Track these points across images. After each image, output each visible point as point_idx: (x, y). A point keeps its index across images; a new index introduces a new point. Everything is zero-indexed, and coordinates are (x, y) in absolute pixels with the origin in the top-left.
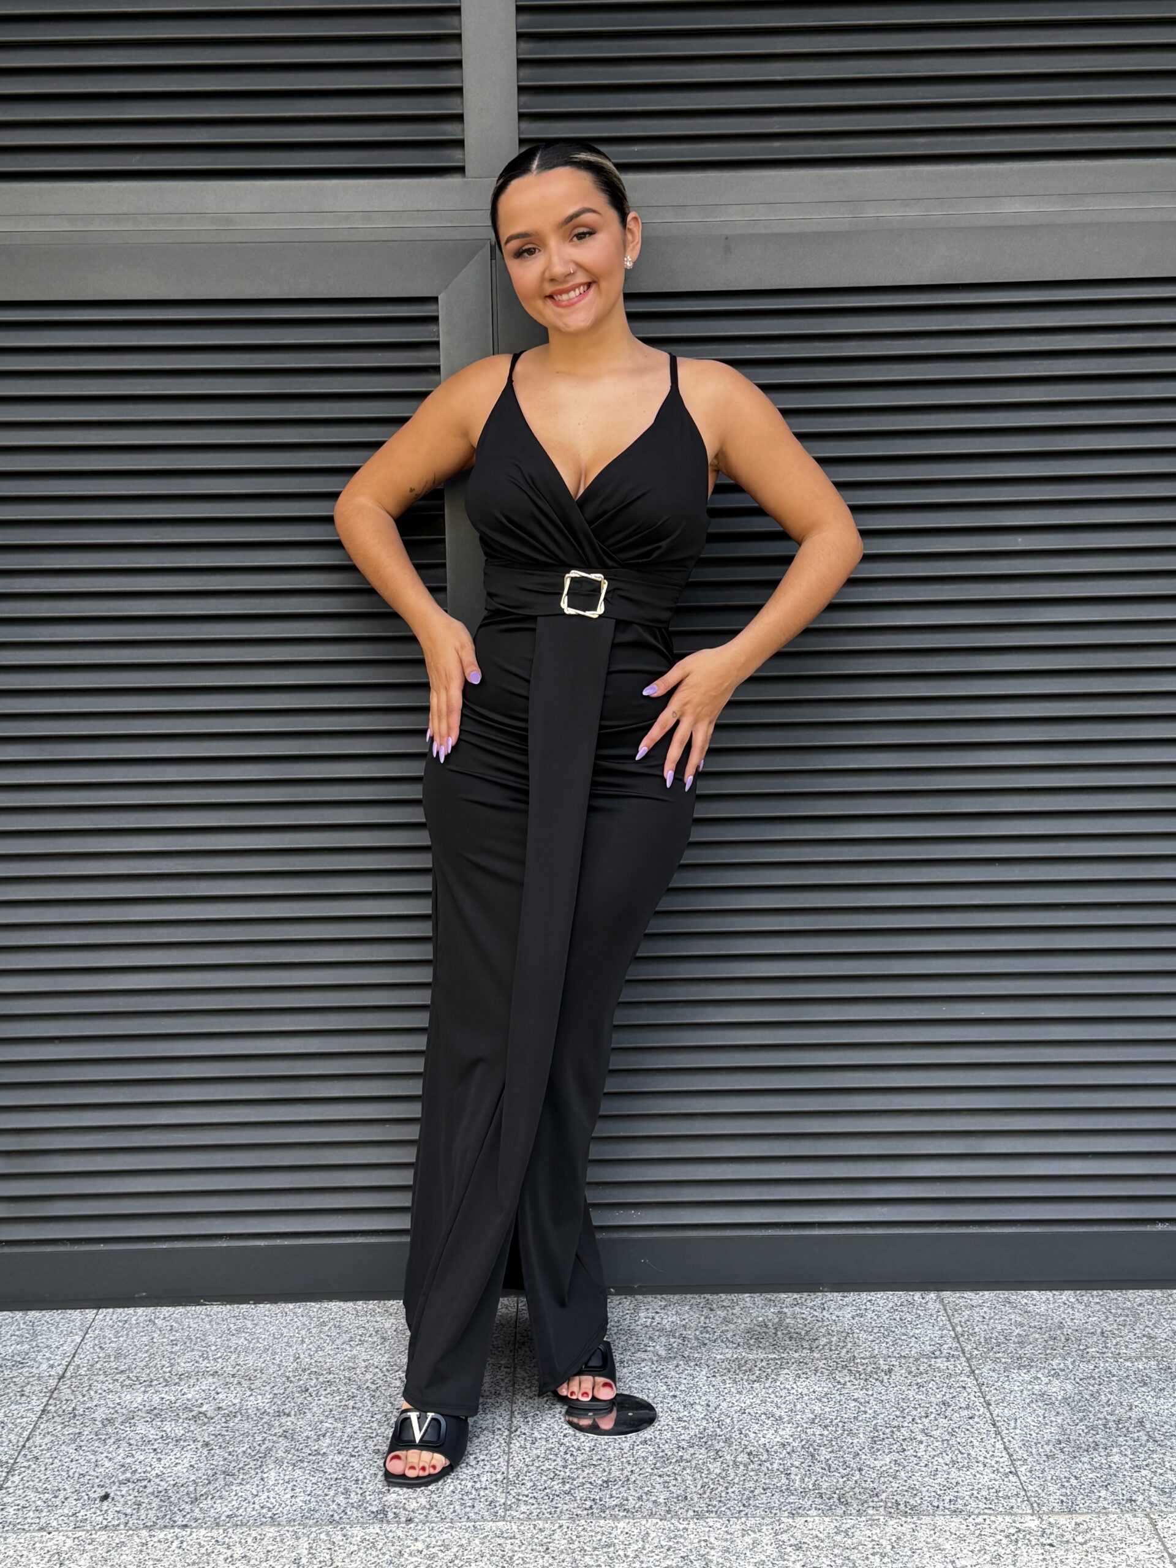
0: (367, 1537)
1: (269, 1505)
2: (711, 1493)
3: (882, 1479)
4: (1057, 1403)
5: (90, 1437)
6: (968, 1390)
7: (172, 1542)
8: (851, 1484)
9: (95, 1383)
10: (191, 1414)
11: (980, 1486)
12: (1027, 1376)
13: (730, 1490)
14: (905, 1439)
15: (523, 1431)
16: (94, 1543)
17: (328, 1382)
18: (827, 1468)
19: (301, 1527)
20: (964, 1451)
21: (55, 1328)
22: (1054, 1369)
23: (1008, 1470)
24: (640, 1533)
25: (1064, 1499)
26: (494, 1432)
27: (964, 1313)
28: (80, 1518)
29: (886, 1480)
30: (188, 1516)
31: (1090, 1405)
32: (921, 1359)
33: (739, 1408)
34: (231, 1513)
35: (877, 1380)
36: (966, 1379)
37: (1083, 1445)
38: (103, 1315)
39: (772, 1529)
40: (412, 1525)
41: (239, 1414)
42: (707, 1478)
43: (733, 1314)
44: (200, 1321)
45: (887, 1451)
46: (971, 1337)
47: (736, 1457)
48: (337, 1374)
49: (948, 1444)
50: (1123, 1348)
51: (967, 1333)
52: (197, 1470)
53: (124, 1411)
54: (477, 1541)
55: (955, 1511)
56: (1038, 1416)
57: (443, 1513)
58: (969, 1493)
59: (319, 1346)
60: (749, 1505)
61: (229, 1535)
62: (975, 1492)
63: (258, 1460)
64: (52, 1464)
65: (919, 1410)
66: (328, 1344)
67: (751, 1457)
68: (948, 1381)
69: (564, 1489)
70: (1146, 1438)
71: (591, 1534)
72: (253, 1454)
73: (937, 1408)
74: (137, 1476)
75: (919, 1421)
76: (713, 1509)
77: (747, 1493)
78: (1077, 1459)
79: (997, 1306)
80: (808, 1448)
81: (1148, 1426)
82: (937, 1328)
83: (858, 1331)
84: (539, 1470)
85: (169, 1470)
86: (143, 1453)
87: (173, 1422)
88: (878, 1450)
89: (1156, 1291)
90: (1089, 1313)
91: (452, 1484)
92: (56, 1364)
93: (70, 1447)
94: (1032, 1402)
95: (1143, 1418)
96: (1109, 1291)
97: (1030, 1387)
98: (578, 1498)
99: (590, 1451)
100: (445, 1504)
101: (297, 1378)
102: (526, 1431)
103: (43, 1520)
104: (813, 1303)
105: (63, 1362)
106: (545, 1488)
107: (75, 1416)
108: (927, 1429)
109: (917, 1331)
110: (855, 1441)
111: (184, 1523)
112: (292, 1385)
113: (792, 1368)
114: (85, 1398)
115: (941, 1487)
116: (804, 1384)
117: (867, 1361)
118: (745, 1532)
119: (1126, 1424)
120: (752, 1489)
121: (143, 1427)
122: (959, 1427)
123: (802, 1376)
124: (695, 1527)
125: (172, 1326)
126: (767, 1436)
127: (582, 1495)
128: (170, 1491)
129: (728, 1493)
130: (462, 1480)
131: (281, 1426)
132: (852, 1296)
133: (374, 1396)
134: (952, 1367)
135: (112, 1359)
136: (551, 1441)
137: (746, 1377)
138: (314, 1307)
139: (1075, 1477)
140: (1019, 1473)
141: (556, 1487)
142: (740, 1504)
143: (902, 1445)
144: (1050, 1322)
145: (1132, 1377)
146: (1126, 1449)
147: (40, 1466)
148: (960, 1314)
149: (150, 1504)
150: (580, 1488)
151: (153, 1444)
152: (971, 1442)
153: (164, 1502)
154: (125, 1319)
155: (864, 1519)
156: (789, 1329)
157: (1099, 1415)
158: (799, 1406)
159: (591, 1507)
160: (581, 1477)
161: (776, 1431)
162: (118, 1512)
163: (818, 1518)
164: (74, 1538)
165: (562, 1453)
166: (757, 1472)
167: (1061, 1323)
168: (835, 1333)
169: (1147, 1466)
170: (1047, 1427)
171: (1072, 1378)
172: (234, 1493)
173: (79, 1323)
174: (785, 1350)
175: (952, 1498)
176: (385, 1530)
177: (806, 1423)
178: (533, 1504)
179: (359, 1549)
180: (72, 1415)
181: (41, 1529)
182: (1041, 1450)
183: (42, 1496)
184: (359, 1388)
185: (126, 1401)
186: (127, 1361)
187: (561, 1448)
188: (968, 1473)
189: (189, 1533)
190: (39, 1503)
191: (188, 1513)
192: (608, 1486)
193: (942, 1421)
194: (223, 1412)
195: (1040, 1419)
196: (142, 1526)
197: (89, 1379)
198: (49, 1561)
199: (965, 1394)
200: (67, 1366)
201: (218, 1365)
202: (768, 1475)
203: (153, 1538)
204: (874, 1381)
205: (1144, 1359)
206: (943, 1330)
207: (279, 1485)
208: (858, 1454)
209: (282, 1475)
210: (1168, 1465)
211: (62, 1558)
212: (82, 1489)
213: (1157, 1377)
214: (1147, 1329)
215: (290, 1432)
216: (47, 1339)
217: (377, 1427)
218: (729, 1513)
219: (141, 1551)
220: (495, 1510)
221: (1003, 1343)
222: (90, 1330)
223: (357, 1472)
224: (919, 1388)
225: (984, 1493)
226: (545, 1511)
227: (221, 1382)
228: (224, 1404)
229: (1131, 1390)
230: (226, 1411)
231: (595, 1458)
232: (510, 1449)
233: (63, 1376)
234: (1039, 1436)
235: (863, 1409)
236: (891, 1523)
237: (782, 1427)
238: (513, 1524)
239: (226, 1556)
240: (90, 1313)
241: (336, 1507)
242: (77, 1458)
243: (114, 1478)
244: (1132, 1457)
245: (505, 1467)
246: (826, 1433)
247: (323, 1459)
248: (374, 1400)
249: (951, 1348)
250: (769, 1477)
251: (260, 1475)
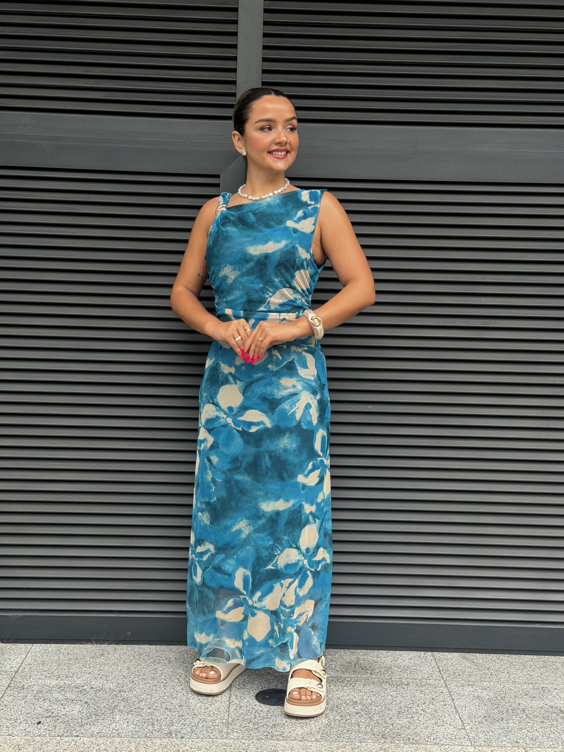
0: (163, 744)
1: (116, 729)
2: (323, 731)
3: (402, 729)
4: (485, 701)
5: (31, 698)
6: (444, 693)
7: (71, 742)
8: (388, 730)
9: (33, 675)
10: (80, 689)
11: (448, 733)
12: (471, 689)
13: (332, 731)
14: (414, 713)
15: (235, 702)
16: (34, 742)
17: (143, 679)
18: (377, 723)
19: (132, 738)
20: (441, 719)
21: (13, 651)
22: (484, 687)
23: (461, 727)
24: (289, 746)
25: (486, 740)
26: (222, 703)
27: (444, 662)
28: (28, 731)
29: (404, 729)
30: (79, 732)
31: (500, 702)
32: (423, 680)
33: (337, 697)
34: (99, 731)
35: (402, 688)
36: (443, 689)
37: (496, 719)
38: (35, 647)
39: (351, 747)
40: (184, 739)
41: (101, 690)
42: (321, 725)
43: (335, 658)
44: (82, 651)
45: (405, 717)
46: (446, 672)
47: (335, 717)
48: (148, 676)
49: (434, 716)
50: (517, 679)
51: (444, 670)
52: (82, 713)
53: (47, 687)
54: (214, 747)
55: (436, 743)
56: (476, 706)
57: (198, 735)
58: (442, 736)
59: (139, 664)
60: (341, 737)
61: (98, 740)
62: (445, 736)
63: (111, 710)
64: (14, 708)
65: (421, 701)
66: (143, 663)
67: (342, 718)
68: (435, 690)
69: (255, 727)
70: (526, 717)
71: (267, 746)
72: (108, 707)
73: (429, 700)
74: (54, 715)
75: (421, 706)
76: (324, 738)
77: (340, 732)
78: (493, 724)
79: (459, 658)
80: (369, 715)
81: (527, 712)
82: (431, 667)
83: (394, 667)
84: (243, 719)
85: (69, 713)
86: (56, 705)
87: (70, 693)
88: (401, 717)
89: (534, 656)
90: (502, 664)
91: (202, 723)
92: (14, 667)
93: (22, 701)
94: (474, 700)
95: (524, 709)
96: (513, 655)
97: (473, 694)
98: (261, 731)
99: (267, 712)
100: (199, 731)
101: (129, 676)
102: (237, 703)
103: (10, 732)
104: (374, 654)
105: (17, 666)
106: (246, 727)
107: (23, 689)
108: (424, 709)
109: (421, 668)
110: (391, 713)
111: (77, 735)
112: (126, 679)
113: (362, 681)
114: (28, 681)
115: (430, 733)
116: (368, 688)
117: (397, 680)
118: (338, 748)
119: (517, 711)
120: (342, 730)
121: (56, 695)
122: (439, 709)
123: (367, 685)
124: (315, 745)
125: (68, 653)
126: (350, 709)
127: (263, 730)
128: (70, 722)
129: (331, 732)
130: (207, 722)
131: (121, 696)
132: (391, 652)
133: (165, 686)
134: (437, 684)
135: (41, 665)
136: (248, 707)
137: (340, 684)
138: (137, 647)
139: (492, 731)
140: (466, 729)
141: (251, 726)
142: (336, 736)
143: (412, 715)
144: (484, 667)
145: (521, 692)
146: (516, 721)
147: (8, 709)
148: (442, 662)
149: (60, 726)
150: (262, 727)
151: (61, 702)
152: (444, 715)
153: (67, 726)
154: (46, 648)
155: (394, 744)
156: (361, 665)
157: (504, 707)
158: (365, 697)
159: (267, 735)
160: (262, 722)
161: (354, 707)
162: (46, 729)
163: (371, 743)
164: (25, 739)
165: (254, 713)
166: (345, 723)
167: (489, 668)
168: (383, 668)
169: (525, 728)
170: (480, 710)
171: (493, 691)
172: (100, 723)
173: (24, 649)
174: (359, 674)
175: (434, 738)
176: (171, 741)
177: (368, 704)
178: (240, 733)
179: (159, 749)
180: (22, 688)
181: (10, 735)
182: (476, 720)
183: (9, 721)
184: (158, 682)
185: (47, 683)
186: (48, 666)
187: (253, 710)
188: (442, 728)
189: (79, 739)
190: (8, 724)
191: (78, 731)
192: (275, 727)
193: (431, 706)
194: (94, 689)
195: (477, 707)
196: (57, 735)
197: (30, 673)
198: (14, 748)
199: (443, 695)
200: (19, 668)
201: (91, 670)
202: (349, 725)
203: (62, 740)
204: (400, 688)
205: (527, 684)
206: (433, 668)
207: (121, 721)
208: (392, 718)
209: (122, 716)
210: (535, 729)
211: (20, 747)
212: (28, 719)
213: (532, 692)
214: (529, 672)
215: (126, 699)
216: (9, 656)
217: (167, 699)
218: (331, 740)
219: (57, 745)
220: (222, 735)
221: (461, 675)
222: (29, 652)
223: (158, 717)
224: (421, 692)
225: (450, 736)
226: (245, 736)
227: (93, 677)
228: (94, 686)
229: (520, 697)
230: (95, 689)
231: (269, 715)
232: (229, 709)
233: (17, 672)
234: (476, 714)
235: (394, 699)
236: (406, 747)
237: (357, 705)
238: (230, 741)
239: (97, 749)
240: (29, 646)
241: (148, 731)
242: (25, 706)
243: (43, 715)
244: (518, 724)
245: (227, 717)
246: (377, 709)
247: (142, 711)
248: (165, 687)
249: (437, 676)
250: (350, 726)
251: (112, 716)
